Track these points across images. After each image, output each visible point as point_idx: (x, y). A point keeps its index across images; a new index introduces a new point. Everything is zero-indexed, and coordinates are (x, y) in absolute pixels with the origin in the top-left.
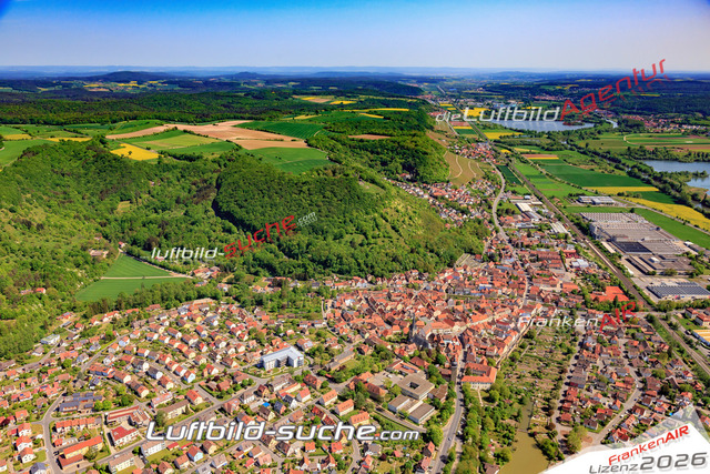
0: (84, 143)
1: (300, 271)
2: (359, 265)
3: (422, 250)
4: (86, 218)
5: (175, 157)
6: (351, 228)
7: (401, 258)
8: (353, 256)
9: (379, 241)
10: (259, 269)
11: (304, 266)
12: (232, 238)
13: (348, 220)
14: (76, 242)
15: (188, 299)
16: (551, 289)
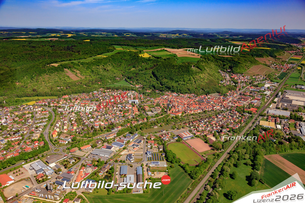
0: (135, 52)
1: (161, 89)
2: (178, 89)
3: (199, 89)
4: (121, 71)
5: (155, 57)
9: (188, 85)
10: (152, 87)
11: (163, 88)
12: (151, 79)
13: (182, 77)
14: (114, 75)
15: (129, 90)
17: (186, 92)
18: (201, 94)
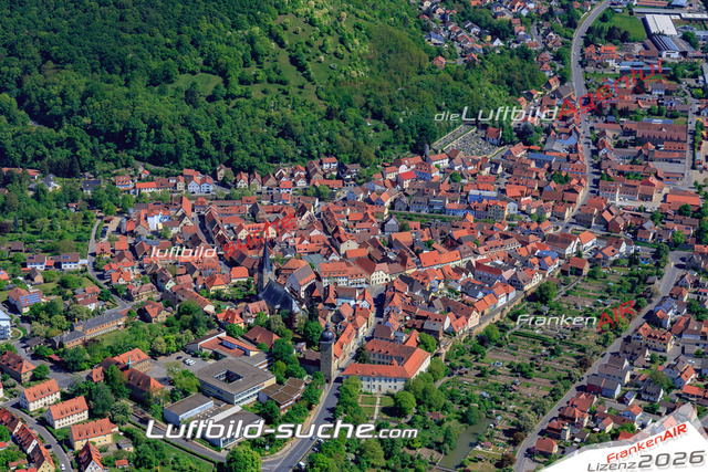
3: (353, 113)
6: (193, 59)
7: (299, 130)
8: (186, 123)
13: (187, 40)
16: (637, 204)
18: (383, 149)
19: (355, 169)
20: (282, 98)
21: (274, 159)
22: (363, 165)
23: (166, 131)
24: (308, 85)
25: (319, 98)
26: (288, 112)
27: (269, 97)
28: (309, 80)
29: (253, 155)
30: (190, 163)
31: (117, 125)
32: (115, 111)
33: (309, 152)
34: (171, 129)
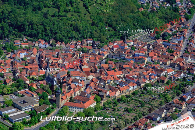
6: (49, 3)
17: (69, 35)
18: (110, 37)
19: (98, 43)
20: (78, 18)
21: (71, 38)
22: (101, 42)
23: (35, 26)
24: (88, 14)
25: (91, 18)
26: (79, 23)
27: (73, 17)
28: (89, 12)
29: (63, 36)
30: (42, 37)
31: (19, 23)
32: (19, 18)
33: (83, 36)
34: (37, 25)
